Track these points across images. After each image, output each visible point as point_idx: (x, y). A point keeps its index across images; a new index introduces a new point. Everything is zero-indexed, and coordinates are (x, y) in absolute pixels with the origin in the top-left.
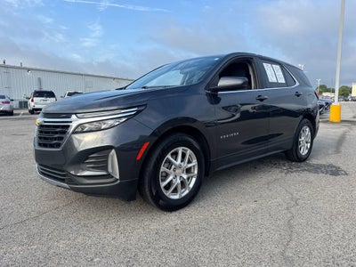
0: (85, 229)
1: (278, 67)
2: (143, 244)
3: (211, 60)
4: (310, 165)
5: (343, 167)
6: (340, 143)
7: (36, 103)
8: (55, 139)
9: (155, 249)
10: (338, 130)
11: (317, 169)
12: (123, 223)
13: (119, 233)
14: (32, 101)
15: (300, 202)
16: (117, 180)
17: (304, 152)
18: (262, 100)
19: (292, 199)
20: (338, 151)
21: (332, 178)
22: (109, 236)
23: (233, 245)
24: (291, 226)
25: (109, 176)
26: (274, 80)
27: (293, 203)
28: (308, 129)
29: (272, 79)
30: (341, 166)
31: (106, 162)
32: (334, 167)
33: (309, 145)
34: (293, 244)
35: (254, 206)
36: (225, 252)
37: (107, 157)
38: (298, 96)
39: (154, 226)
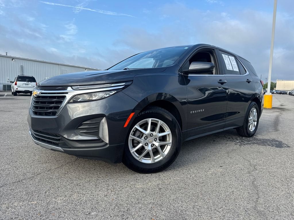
0: (78, 188)
1: (233, 58)
2: (133, 200)
3: (182, 49)
4: (257, 140)
5: (284, 142)
6: (276, 124)
7: (19, 87)
8: (51, 108)
9: (144, 204)
10: (271, 114)
11: (264, 142)
12: (111, 182)
13: (109, 191)
14: (16, 84)
15: (258, 167)
16: (107, 144)
17: (252, 128)
18: (222, 83)
19: (251, 165)
20: (276, 130)
21: (278, 149)
22: (102, 194)
23: (211, 201)
24: (256, 187)
25: (100, 140)
26: (231, 68)
27: (252, 168)
28: (255, 110)
29: (229, 67)
30: (282, 140)
31: (98, 128)
32: (277, 141)
33: (256, 123)
34: (261, 200)
35: (221, 170)
36: (206, 207)
37: (98, 123)
38: (249, 82)
39: (139, 186)
